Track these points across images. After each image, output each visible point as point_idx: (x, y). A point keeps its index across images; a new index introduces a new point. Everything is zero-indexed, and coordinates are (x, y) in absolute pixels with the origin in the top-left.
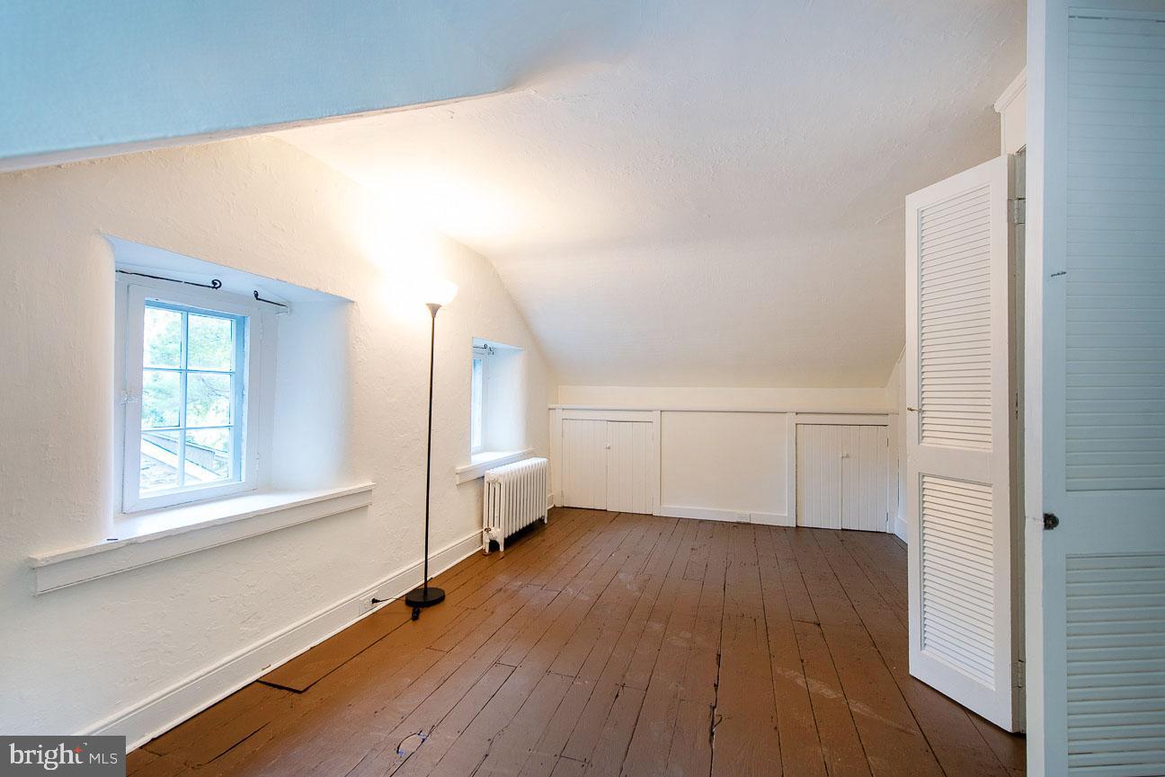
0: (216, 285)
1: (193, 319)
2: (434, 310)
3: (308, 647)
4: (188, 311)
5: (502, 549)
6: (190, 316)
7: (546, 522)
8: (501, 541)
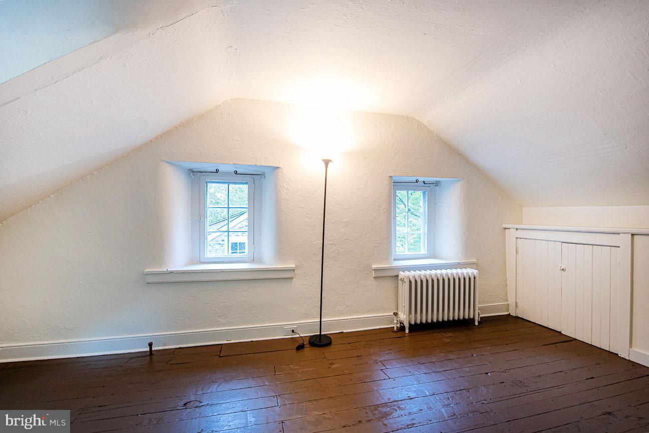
0: (217, 171)
1: (231, 185)
2: (327, 162)
3: (250, 340)
4: (229, 183)
5: (407, 331)
6: (230, 186)
7: (477, 323)
8: (407, 325)
